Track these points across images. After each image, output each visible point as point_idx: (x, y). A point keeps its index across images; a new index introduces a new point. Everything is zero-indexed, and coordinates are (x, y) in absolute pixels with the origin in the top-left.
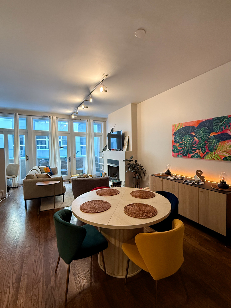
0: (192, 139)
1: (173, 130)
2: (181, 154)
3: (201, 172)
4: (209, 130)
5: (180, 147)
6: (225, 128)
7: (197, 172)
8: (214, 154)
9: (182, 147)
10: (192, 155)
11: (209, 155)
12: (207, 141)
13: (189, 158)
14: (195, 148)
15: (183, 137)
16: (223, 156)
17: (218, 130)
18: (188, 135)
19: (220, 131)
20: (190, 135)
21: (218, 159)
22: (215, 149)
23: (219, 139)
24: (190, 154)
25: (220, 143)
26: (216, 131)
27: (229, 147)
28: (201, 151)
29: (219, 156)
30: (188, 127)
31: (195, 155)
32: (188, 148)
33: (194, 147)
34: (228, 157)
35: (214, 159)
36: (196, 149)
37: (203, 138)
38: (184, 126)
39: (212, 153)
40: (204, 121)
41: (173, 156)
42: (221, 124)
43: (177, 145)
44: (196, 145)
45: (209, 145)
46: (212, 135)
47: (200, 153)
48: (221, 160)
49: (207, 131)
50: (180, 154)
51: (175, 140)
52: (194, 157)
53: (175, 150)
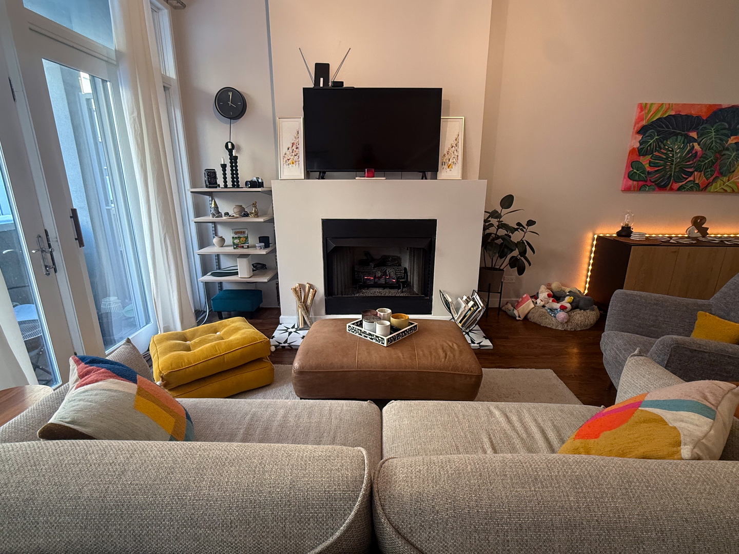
0: (689, 148)
1: (640, 119)
2: (653, 182)
4: (729, 129)
5: (652, 165)
8: (729, 180)
9: (659, 167)
10: (681, 184)
11: (719, 182)
12: (720, 152)
14: (691, 168)
15: (665, 141)
18: (679, 137)
20: (686, 136)
21: (733, 190)
22: (732, 170)
24: (676, 182)
28: (704, 174)
29: (736, 183)
30: (684, 117)
31: (689, 183)
32: (675, 169)
33: (689, 166)
35: (726, 191)
36: (694, 172)
37: (714, 148)
38: (673, 113)
39: (725, 179)
40: (723, 107)
41: (627, 189)
43: (645, 161)
44: (694, 161)
45: (722, 162)
46: (732, 140)
47: (700, 179)
49: (725, 132)
50: (648, 183)
51: (642, 146)
52: (684, 188)
53: (638, 172)
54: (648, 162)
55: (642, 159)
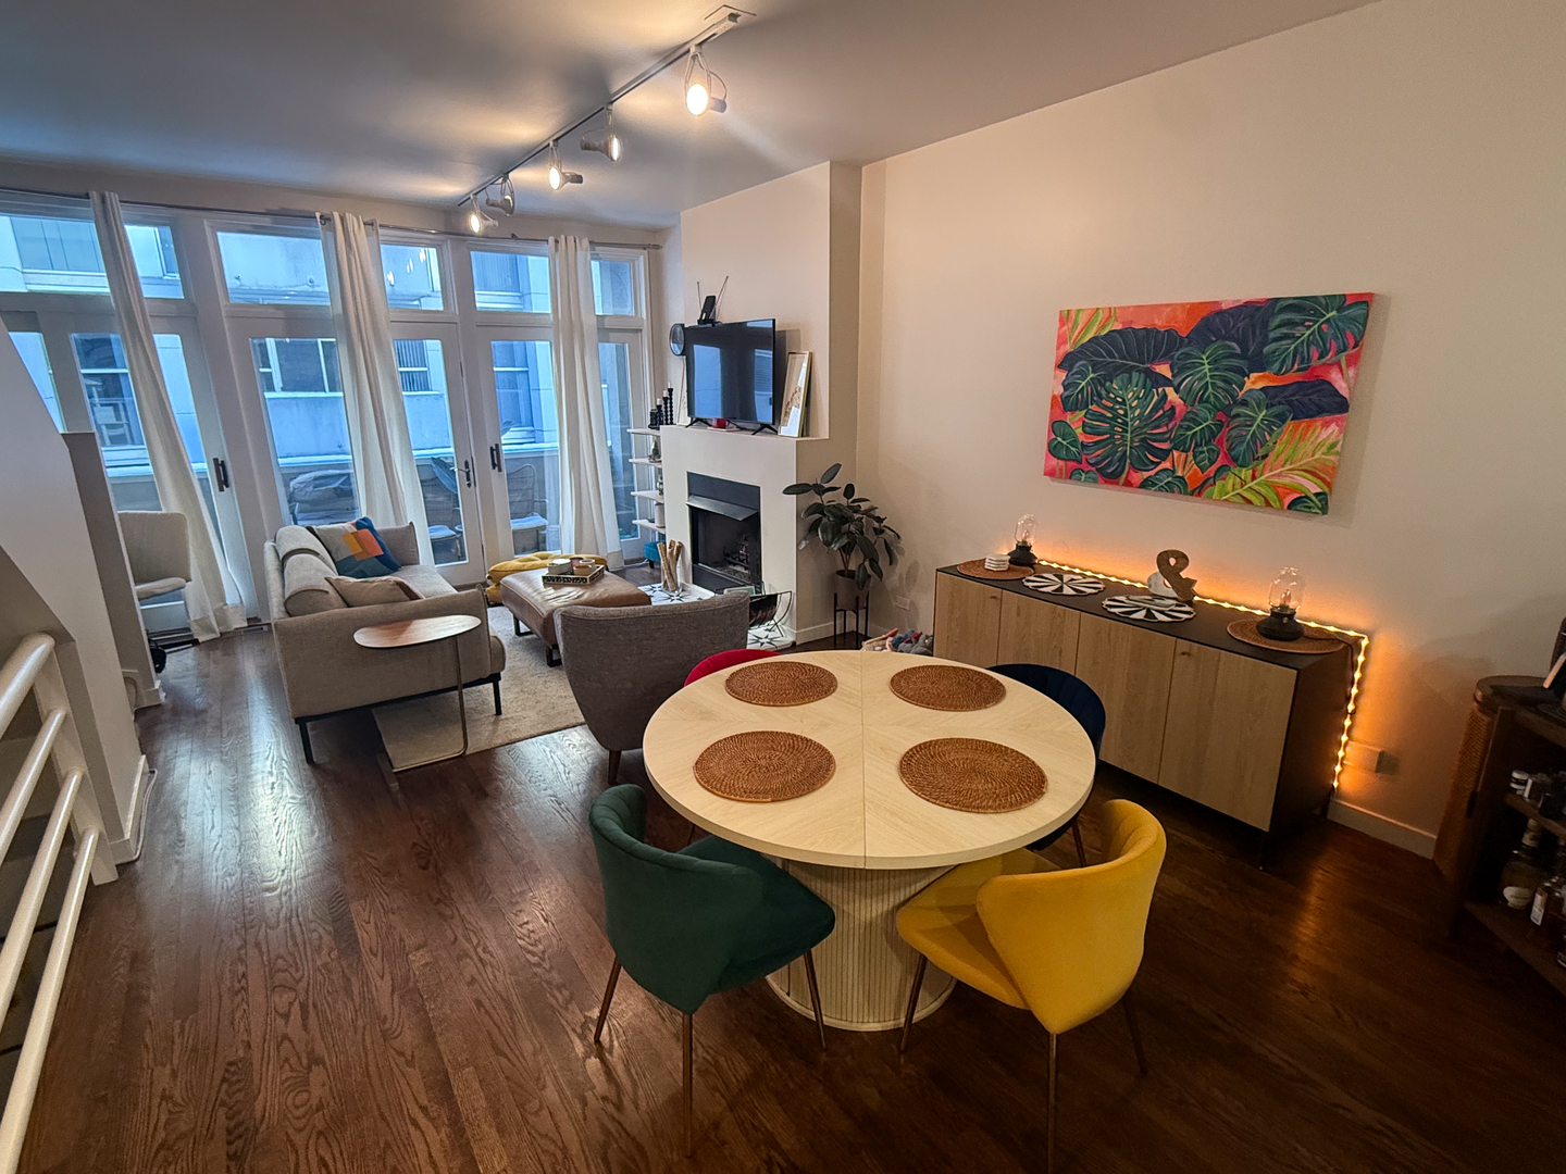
0: (1156, 397)
1: (1062, 340)
2: (1092, 465)
3: (1183, 559)
4: (1243, 356)
5: (1087, 429)
6: (1319, 359)
7: (1162, 559)
8: (1254, 478)
9: (1102, 435)
10: (1146, 475)
11: (1230, 481)
12: (1226, 410)
13: (1130, 489)
14: (1164, 441)
15: (1108, 384)
16: (1294, 490)
17: (1289, 362)
18: (1135, 375)
19: (1296, 367)
20: (1149, 373)
21: (1268, 504)
22: (1261, 452)
23: (1287, 407)
24: (1137, 470)
25: (1290, 424)
26: (1276, 366)
27: (1324, 449)
28: (1195, 457)
29: (1275, 487)
30: (1140, 333)
31: (1164, 475)
32: (1132, 441)
33: (1159, 437)
34: (1314, 498)
35: (1249, 502)
36: (1170, 450)
37: (1212, 399)
38: (1119, 327)
39: (1246, 473)
40: (1224, 307)
41: (1050, 473)
42: (1309, 332)
43: (1075, 420)
44: (1170, 426)
45: (1234, 433)
46: (1253, 383)
47: (1187, 468)
48: (1282, 508)
49: (1235, 362)
50: (1084, 465)
51: (1067, 393)
52: (1154, 484)
53: (1064, 443)
54: (1081, 424)
55: (1070, 418)
